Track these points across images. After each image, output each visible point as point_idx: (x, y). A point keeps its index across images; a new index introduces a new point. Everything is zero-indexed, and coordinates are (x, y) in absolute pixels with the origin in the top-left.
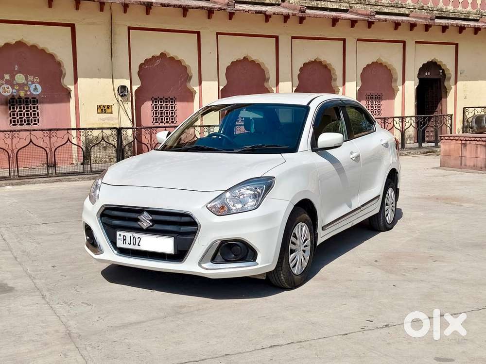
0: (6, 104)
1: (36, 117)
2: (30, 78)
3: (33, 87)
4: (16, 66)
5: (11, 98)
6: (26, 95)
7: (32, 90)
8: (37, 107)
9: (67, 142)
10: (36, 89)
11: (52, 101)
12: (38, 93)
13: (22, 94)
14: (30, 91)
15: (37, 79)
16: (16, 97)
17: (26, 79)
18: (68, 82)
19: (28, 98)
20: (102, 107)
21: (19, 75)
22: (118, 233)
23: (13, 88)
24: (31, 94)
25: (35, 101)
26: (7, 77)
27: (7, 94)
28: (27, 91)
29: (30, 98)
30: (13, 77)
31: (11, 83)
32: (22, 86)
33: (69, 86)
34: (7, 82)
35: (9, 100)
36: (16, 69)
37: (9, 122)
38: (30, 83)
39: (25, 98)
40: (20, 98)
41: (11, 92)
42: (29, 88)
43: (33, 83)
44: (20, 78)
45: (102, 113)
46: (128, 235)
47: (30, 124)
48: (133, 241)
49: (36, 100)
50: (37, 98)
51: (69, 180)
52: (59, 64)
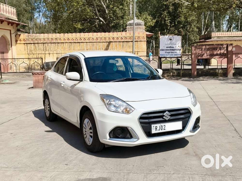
22: (152, 125)
46: (158, 125)
48: (161, 128)
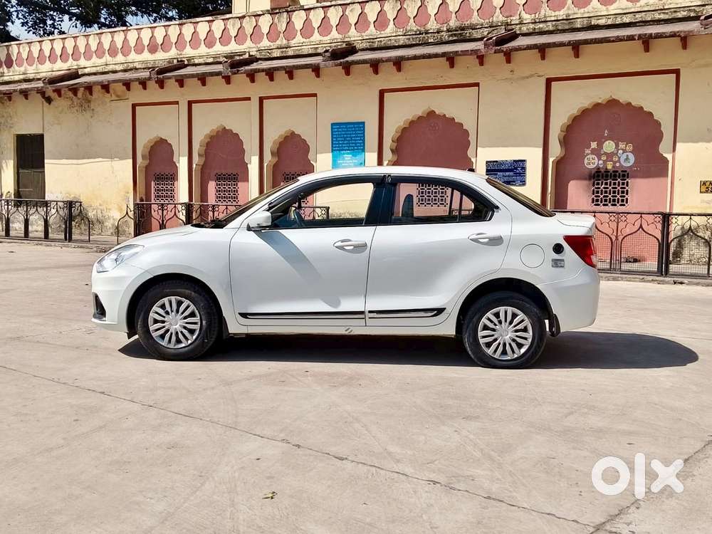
0: (590, 179)
1: (624, 196)
2: (622, 145)
3: (624, 156)
4: (606, 131)
5: (597, 172)
6: (613, 167)
7: (622, 160)
8: (627, 182)
9: (639, 229)
10: (627, 159)
11: (647, 174)
12: (629, 165)
13: (610, 167)
14: (620, 162)
15: (630, 147)
16: (603, 170)
17: (617, 146)
18: (664, 149)
19: (617, 171)
20: (708, 184)
21: (607, 142)
23: (599, 159)
24: (621, 165)
25: (624, 175)
26: (594, 145)
27: (592, 166)
28: (616, 162)
29: (620, 172)
30: (600, 145)
31: (597, 153)
32: (610, 156)
33: (665, 155)
34: (594, 151)
35: (594, 174)
36: (606, 135)
37: (591, 201)
38: (620, 152)
39: (614, 172)
40: (607, 171)
41: (596, 164)
42: (619, 158)
43: (624, 151)
44: (609, 146)
45: (707, 192)
47: (615, 205)
49: (626, 174)
50: (628, 171)
51: (643, 280)
52: (658, 124)
